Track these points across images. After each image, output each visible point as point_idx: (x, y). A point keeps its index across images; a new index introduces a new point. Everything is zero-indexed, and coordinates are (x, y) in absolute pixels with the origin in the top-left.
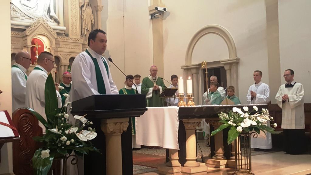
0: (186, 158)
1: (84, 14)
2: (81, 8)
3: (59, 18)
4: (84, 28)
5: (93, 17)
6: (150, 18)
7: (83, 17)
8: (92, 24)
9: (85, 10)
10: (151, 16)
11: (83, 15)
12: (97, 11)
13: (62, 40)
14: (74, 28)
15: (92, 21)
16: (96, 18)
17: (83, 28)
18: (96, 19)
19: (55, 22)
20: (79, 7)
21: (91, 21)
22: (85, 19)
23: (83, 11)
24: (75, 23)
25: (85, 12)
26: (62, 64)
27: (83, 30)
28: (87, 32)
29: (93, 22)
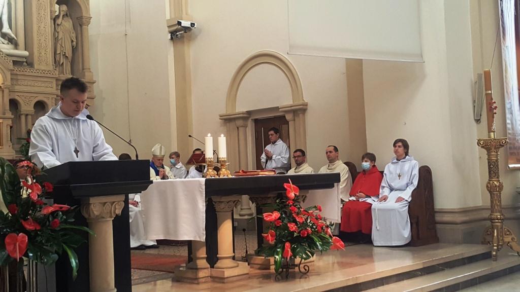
0: (218, 256)
1: (59, 30)
2: (55, 20)
3: (16, 37)
4: (60, 53)
5: (74, 35)
6: (170, 37)
7: (58, 34)
8: (73, 47)
9: (61, 23)
10: (171, 35)
11: (58, 32)
12: (81, 26)
13: (22, 73)
14: (43, 54)
15: (72, 41)
16: (79, 36)
17: (58, 52)
18: (80, 39)
19: (10, 43)
20: (51, 19)
21: (70, 42)
22: (62, 38)
23: (58, 25)
24: (43, 45)
25: (61, 26)
26: (22, 113)
27: (58, 56)
28: (64, 60)
29: (75, 43)
